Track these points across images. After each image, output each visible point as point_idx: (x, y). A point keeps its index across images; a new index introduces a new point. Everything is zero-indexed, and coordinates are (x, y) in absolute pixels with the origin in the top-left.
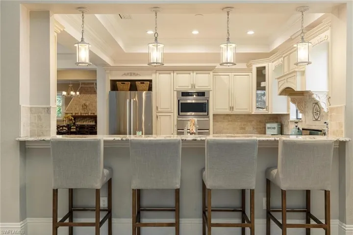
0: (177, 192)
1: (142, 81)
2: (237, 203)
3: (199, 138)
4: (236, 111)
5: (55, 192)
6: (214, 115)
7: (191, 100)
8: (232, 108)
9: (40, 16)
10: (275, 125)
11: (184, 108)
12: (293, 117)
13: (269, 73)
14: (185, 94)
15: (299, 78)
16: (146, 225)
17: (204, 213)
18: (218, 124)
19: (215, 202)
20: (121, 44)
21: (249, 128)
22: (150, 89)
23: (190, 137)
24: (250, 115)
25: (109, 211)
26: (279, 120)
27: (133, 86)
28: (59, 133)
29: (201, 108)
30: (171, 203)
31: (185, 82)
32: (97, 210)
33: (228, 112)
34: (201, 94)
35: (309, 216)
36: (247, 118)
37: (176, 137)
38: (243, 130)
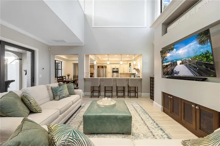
0: (112, 87)
1: (104, 66)
2: (123, 89)
3: (116, 78)
4: (125, 73)
5: (91, 87)
6: (120, 73)
7: (115, 70)
8: (124, 72)
9: (87, 56)
10: (133, 76)
11: (113, 72)
12: (137, 74)
13: (132, 65)
14: (113, 69)
15: (136, 66)
16: (107, 92)
17: (117, 91)
18: (121, 75)
19: (119, 89)
20: (100, 58)
21: (128, 76)
22: (106, 68)
23: (114, 78)
24: (128, 73)
25: (100, 91)
26: (134, 74)
27: (102, 67)
28: (90, 77)
29: (117, 72)
30: (111, 89)
31: (114, 66)
32: (98, 91)
33: (123, 73)
34: (117, 69)
35: (136, 92)
36: (127, 74)
37: (111, 78)
38: (126, 77)
